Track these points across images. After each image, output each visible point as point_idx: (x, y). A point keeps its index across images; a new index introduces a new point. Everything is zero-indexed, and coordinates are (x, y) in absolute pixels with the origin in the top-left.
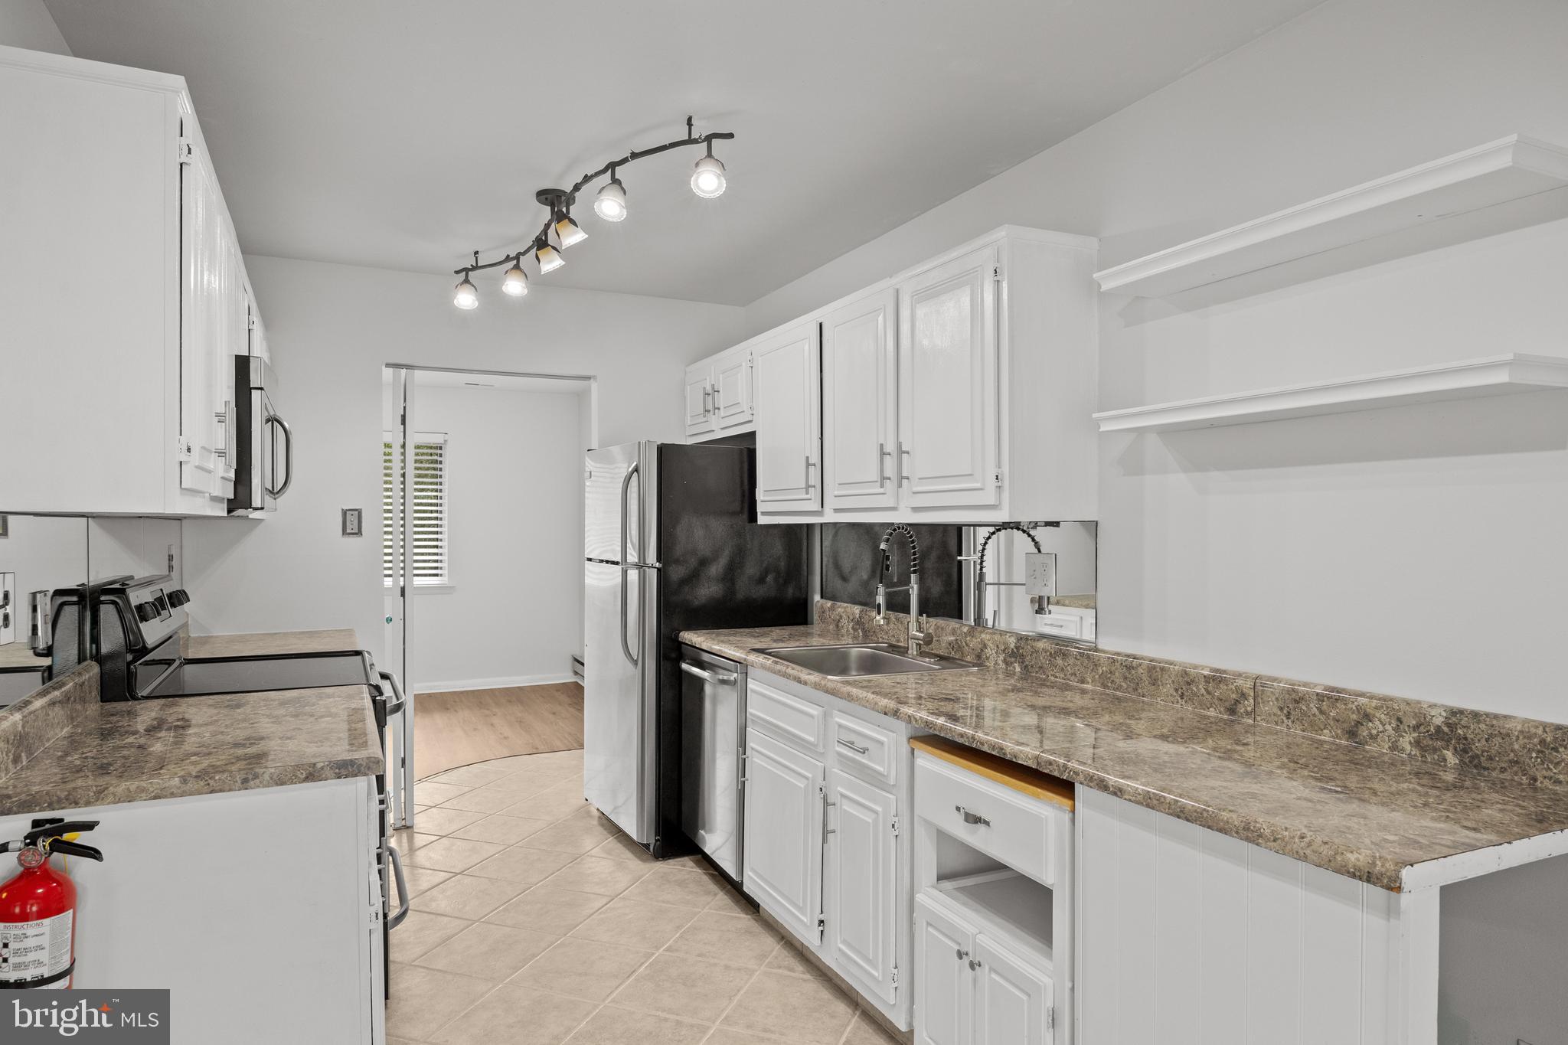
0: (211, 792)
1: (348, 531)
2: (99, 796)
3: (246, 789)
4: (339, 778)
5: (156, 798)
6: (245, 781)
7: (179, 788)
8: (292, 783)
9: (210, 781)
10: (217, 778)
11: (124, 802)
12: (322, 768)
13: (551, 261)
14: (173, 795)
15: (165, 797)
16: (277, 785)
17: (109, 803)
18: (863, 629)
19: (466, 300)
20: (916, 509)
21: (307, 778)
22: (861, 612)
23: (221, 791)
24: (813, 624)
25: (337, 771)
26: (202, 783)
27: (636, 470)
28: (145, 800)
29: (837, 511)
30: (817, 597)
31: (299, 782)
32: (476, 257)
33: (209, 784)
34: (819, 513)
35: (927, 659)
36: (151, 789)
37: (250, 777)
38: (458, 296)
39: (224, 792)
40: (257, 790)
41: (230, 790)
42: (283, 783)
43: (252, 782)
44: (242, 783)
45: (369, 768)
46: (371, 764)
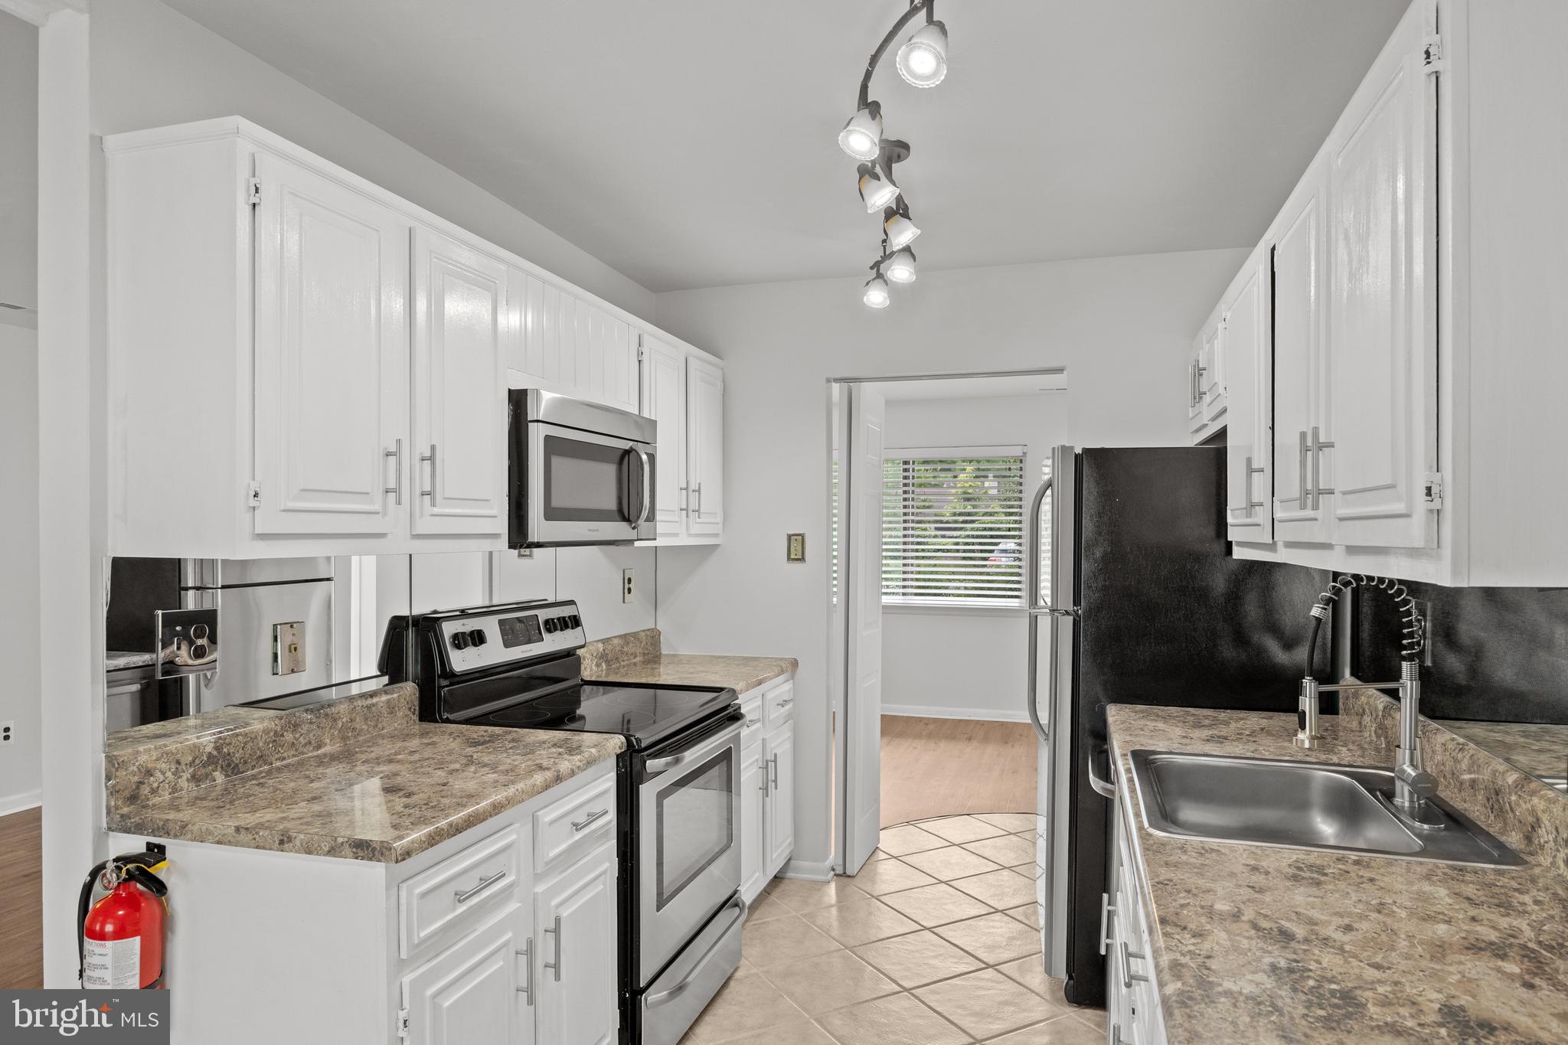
0: (257, 847)
1: (792, 556)
2: (182, 831)
3: (282, 851)
4: (357, 858)
5: (219, 842)
6: (282, 842)
7: (234, 837)
8: (318, 854)
9: (256, 836)
10: (261, 834)
11: (198, 841)
12: (342, 844)
13: (901, 232)
14: (230, 843)
15: (225, 844)
16: (306, 853)
17: (188, 840)
18: (1386, 738)
19: (876, 297)
20: (1352, 550)
21: (329, 851)
22: (1385, 708)
23: (264, 848)
24: (1338, 714)
25: (354, 850)
26: (250, 836)
27: (1049, 484)
28: (211, 843)
29: (1290, 545)
30: (1347, 672)
31: (324, 855)
32: (884, 247)
33: (255, 839)
34: (1272, 547)
35: (1417, 824)
36: (216, 834)
37: (285, 839)
38: (869, 293)
39: (266, 849)
40: (292, 854)
41: (271, 849)
42: (310, 853)
43: (287, 845)
44: (280, 844)
45: (382, 854)
46: (384, 850)
